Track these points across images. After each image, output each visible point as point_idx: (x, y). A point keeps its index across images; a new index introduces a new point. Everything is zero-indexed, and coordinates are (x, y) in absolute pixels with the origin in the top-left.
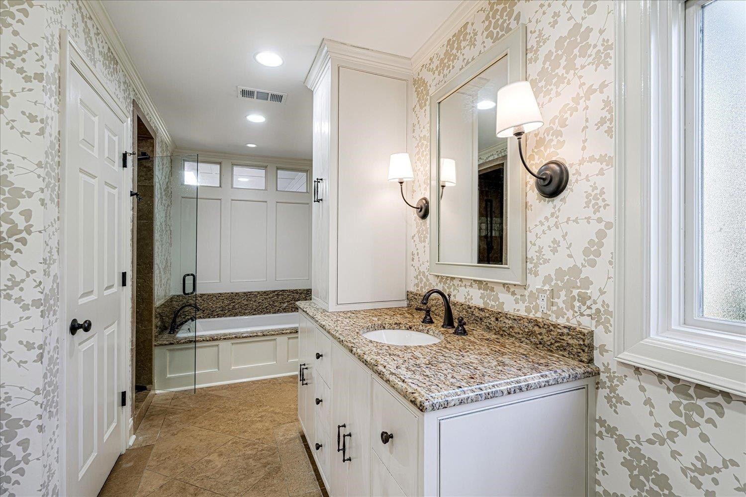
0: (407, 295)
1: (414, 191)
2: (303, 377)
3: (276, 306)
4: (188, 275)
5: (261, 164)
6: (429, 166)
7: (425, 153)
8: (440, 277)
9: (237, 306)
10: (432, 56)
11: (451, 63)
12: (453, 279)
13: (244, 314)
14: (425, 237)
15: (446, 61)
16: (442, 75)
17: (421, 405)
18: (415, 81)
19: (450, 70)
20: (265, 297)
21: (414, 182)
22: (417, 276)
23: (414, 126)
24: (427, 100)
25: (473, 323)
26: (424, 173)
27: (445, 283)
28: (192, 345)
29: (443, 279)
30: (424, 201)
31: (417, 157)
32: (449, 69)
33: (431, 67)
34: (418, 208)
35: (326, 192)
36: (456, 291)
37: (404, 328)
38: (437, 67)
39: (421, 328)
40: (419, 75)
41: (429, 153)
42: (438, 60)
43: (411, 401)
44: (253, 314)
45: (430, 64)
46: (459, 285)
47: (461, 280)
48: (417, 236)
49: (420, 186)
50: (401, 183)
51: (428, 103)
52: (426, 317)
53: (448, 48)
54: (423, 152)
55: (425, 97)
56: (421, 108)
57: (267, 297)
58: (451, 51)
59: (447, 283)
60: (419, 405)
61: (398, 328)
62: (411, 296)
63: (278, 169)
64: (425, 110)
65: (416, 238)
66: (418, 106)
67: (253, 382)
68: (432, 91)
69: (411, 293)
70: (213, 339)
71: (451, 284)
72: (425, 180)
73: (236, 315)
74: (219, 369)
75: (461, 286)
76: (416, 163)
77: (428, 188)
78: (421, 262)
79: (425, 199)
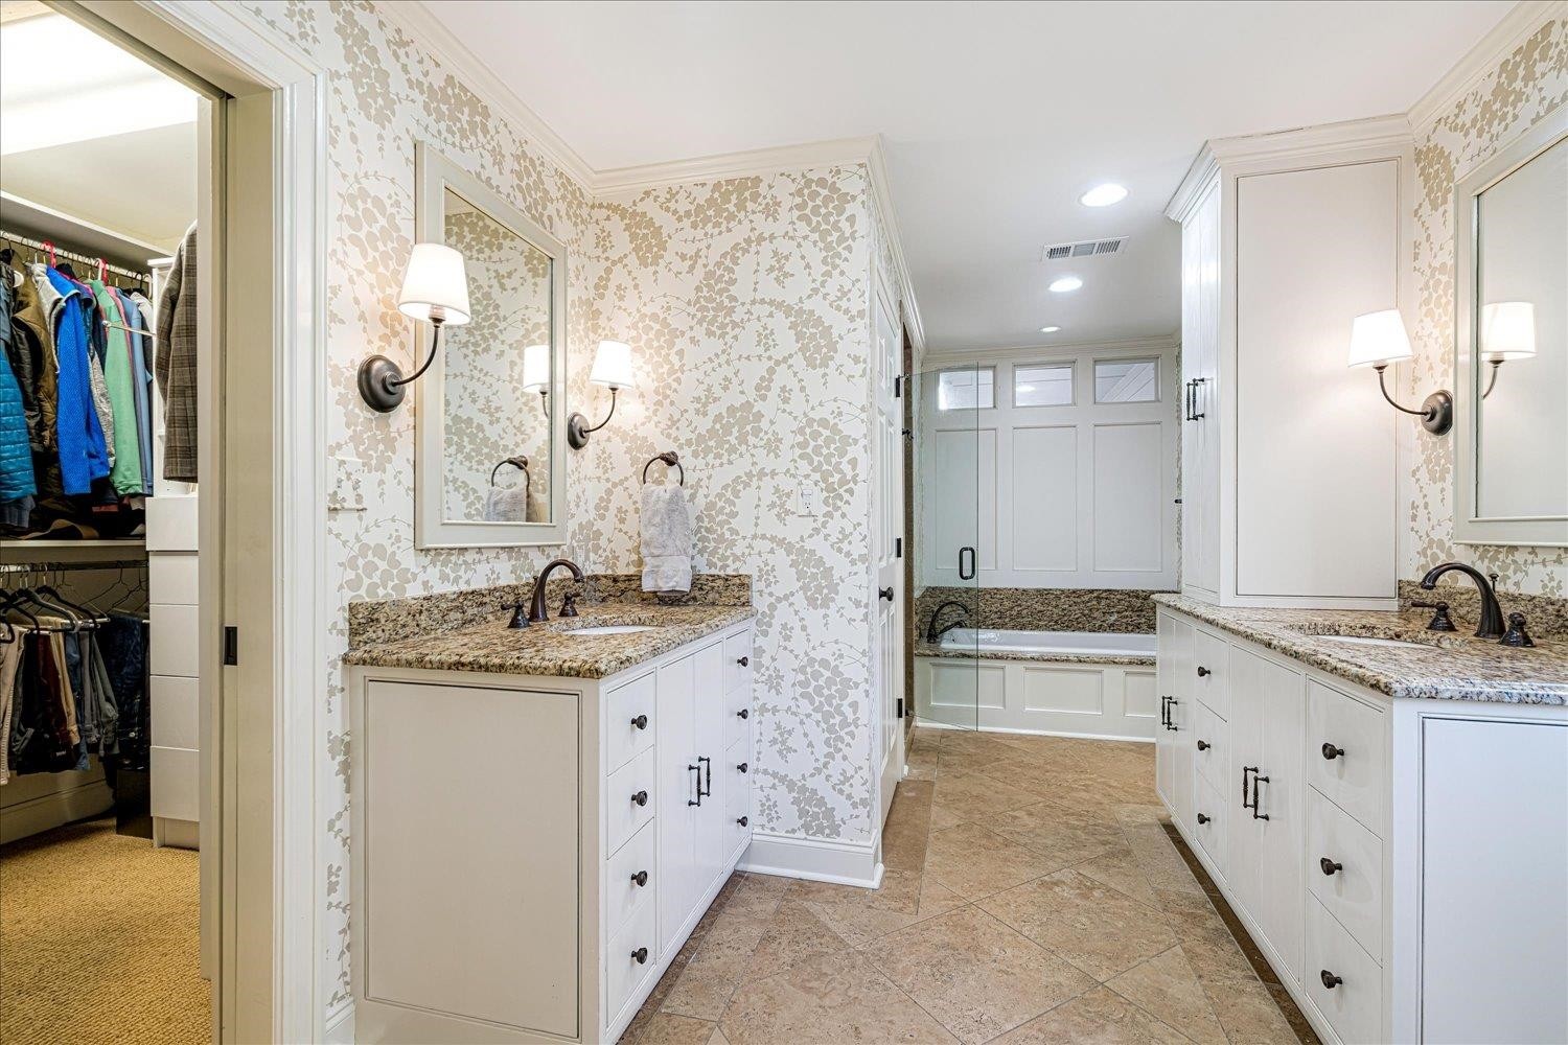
0: (1400, 588)
1: (1416, 380)
2: (1169, 718)
3: (1095, 618)
4: (966, 549)
5: (1063, 358)
6: (1452, 325)
7: (1444, 300)
8: (1481, 549)
9: (1025, 611)
10: (1462, 100)
11: (1510, 108)
12: (1513, 548)
13: (1037, 627)
14: (1445, 471)
15: (1497, 105)
16: (1486, 136)
17: (1386, 687)
18: (1418, 153)
19: (1507, 125)
20: (1076, 600)
21: (1416, 361)
22: (1425, 549)
23: (1415, 247)
24: (1448, 191)
25: (1559, 633)
26: (1440, 340)
27: (1494, 559)
28: (972, 662)
29: (1489, 551)
30: (1441, 399)
31: (1424, 309)
32: (1504, 123)
33: (1459, 121)
34: (1425, 414)
35: (1212, 399)
36: (1520, 575)
37: (1382, 636)
38: (1474, 121)
39: (1422, 635)
40: (1429, 140)
41: (1452, 299)
42: (1477, 106)
43: (1372, 686)
44: (1054, 630)
45: (1457, 116)
46: (1529, 562)
47: (1533, 550)
48: (1424, 469)
49: (1431, 368)
50: (1380, 368)
51: (1451, 197)
52: (1436, 620)
53: (1503, 80)
54: (1439, 297)
55: (1445, 184)
56: (1435, 208)
57: (1079, 600)
58: (1510, 85)
59: (1498, 559)
60: (1382, 687)
61: (1369, 634)
62: (1409, 588)
63: (1096, 362)
64: (1445, 211)
65: (1423, 475)
66: (1427, 205)
67: (1063, 739)
68: (1461, 172)
69: (1409, 583)
70: (996, 657)
71: (1509, 561)
72: (1443, 354)
73: (1023, 627)
74: (1004, 706)
75: (1533, 563)
76: (1421, 321)
77: (1451, 371)
78: (1434, 521)
79: (1444, 394)
